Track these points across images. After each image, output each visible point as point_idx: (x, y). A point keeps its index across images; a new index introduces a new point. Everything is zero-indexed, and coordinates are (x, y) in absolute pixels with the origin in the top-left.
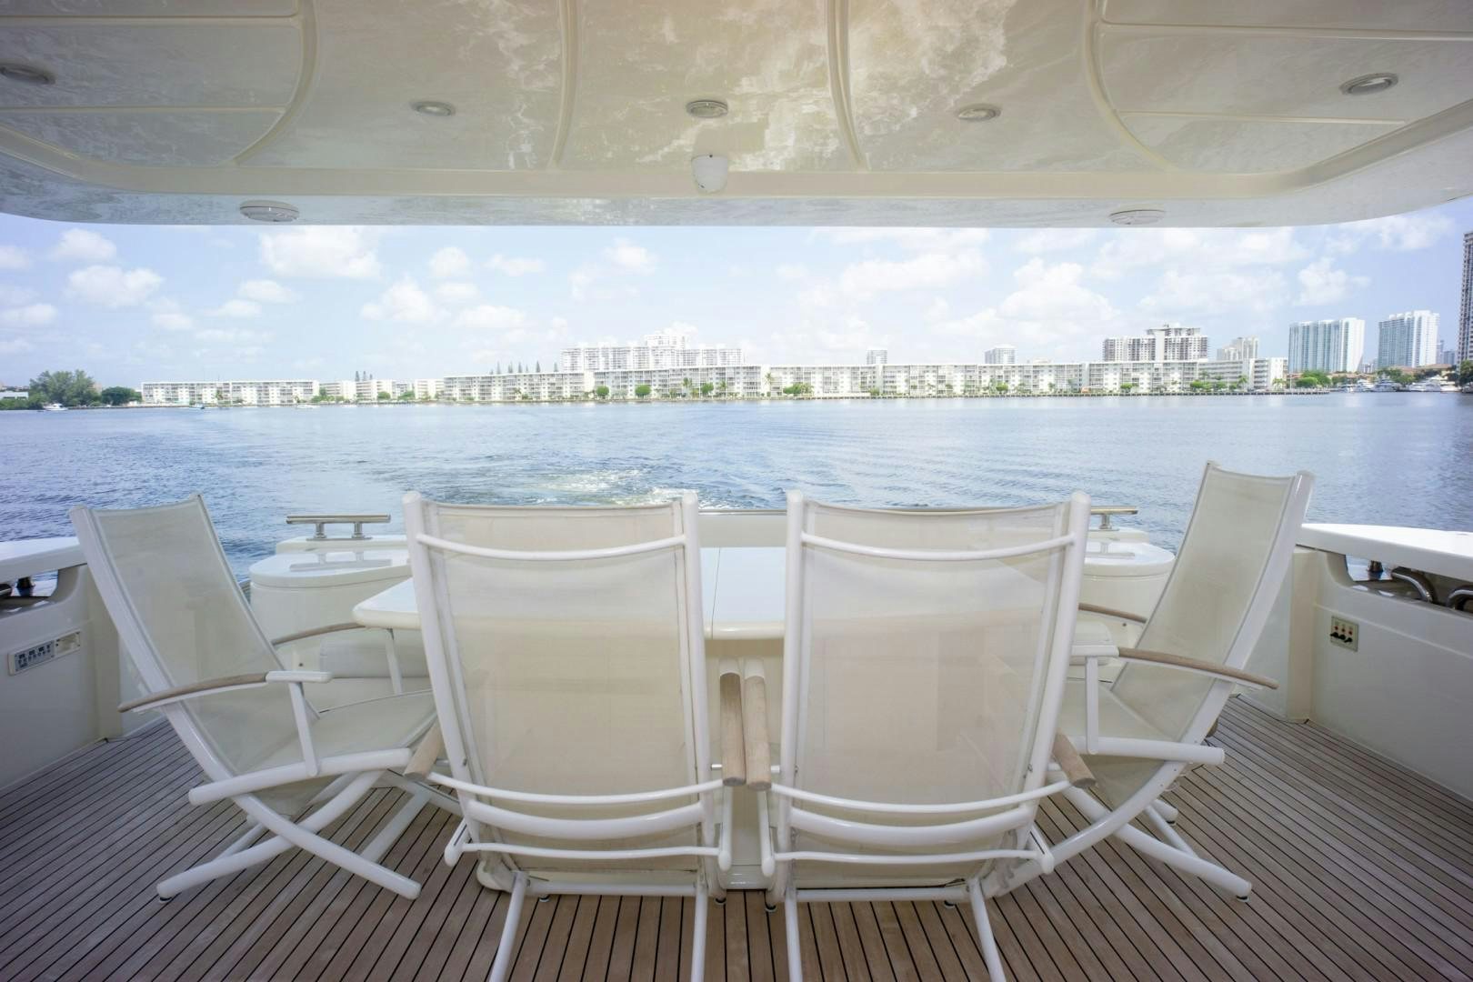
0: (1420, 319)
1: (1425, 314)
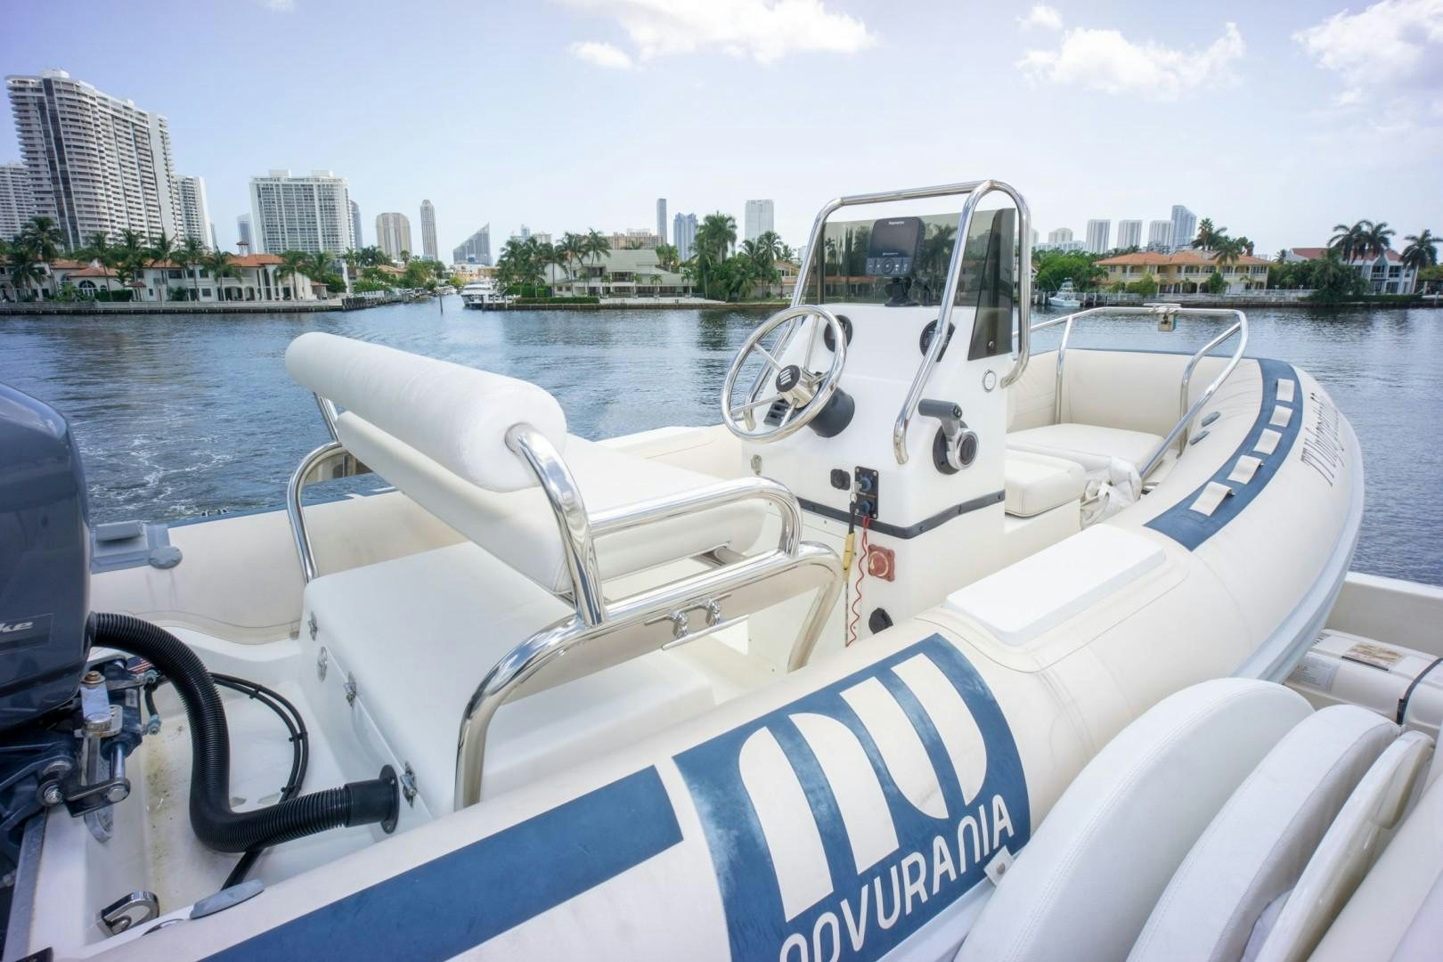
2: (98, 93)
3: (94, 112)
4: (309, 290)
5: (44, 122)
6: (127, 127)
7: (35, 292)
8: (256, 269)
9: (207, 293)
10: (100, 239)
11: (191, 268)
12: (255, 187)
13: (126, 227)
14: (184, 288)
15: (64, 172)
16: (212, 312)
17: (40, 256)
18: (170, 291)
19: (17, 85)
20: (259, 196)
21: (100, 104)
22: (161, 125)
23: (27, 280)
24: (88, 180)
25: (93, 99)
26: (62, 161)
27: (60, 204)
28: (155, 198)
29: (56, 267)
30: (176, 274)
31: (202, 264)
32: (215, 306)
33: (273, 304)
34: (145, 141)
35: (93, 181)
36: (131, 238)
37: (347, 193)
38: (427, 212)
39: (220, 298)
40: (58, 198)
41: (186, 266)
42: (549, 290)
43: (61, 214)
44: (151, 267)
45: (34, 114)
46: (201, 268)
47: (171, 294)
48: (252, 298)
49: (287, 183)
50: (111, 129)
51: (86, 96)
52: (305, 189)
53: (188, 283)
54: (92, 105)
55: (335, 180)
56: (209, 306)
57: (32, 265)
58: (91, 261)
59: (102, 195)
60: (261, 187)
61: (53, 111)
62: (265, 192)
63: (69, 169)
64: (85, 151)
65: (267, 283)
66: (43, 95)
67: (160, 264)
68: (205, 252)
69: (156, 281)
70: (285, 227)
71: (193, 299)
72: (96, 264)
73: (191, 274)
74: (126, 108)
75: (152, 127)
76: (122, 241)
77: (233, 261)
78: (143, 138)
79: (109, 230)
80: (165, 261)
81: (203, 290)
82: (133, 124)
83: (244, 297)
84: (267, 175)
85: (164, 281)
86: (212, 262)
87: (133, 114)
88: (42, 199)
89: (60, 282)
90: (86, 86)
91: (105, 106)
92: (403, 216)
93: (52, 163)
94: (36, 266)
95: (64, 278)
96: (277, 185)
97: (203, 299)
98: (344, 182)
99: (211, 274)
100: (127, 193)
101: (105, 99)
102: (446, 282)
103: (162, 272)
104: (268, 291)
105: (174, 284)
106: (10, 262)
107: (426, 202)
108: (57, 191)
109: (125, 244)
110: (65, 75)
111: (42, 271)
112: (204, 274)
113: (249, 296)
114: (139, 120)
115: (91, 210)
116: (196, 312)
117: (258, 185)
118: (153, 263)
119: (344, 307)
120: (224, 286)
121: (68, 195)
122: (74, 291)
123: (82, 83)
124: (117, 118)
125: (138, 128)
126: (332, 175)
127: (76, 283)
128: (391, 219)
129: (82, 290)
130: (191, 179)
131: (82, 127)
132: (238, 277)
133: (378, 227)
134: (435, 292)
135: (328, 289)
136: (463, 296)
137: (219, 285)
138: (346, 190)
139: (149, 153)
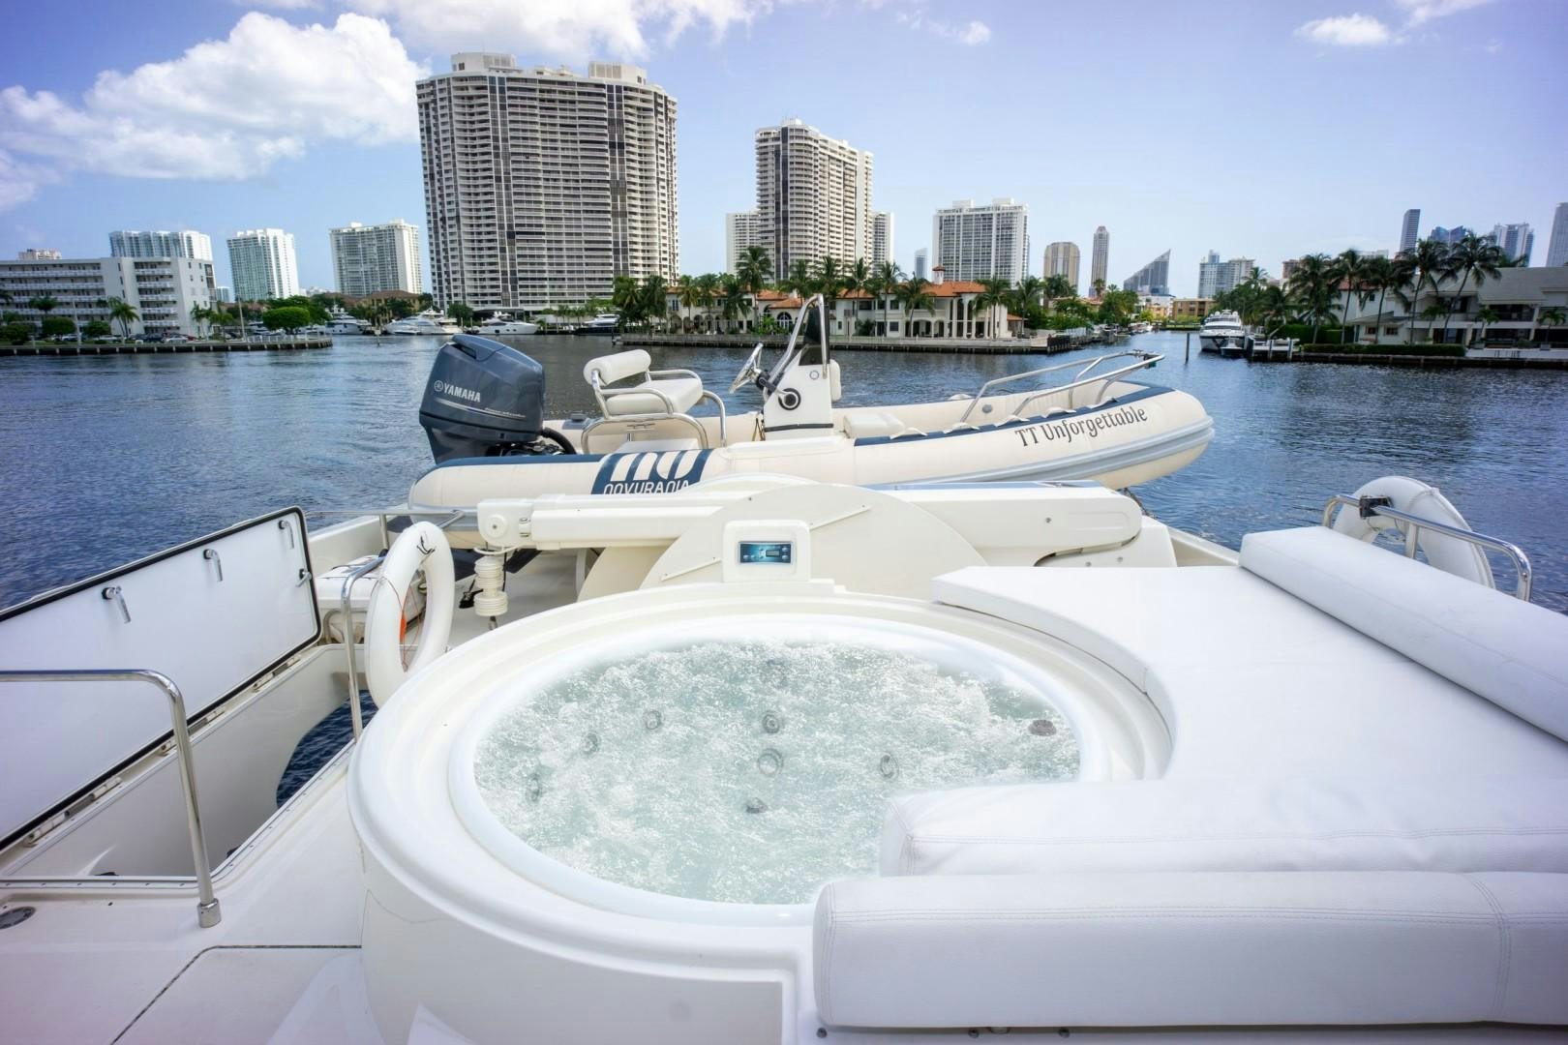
0: (275, 238)
1: (279, 233)
2: (822, 136)
3: (816, 154)
4: (1004, 325)
5: (777, 168)
6: (839, 166)
7: (741, 324)
8: (950, 299)
9: (894, 327)
10: (802, 266)
11: (883, 298)
12: (939, 219)
13: (826, 254)
14: (872, 321)
15: (785, 212)
16: (898, 349)
17: (749, 287)
18: (858, 323)
19: (763, 137)
20: (941, 228)
21: (821, 147)
22: (867, 162)
23: (735, 312)
24: (802, 218)
25: (816, 141)
26: (785, 202)
27: (778, 241)
28: (853, 233)
29: (761, 298)
30: (866, 306)
31: (896, 293)
32: (902, 343)
33: (963, 342)
34: (852, 179)
35: (806, 219)
36: (830, 264)
37: (1025, 221)
38: (1101, 240)
39: (907, 334)
40: (778, 236)
41: (877, 296)
42: (1350, 331)
43: (778, 250)
44: (844, 298)
45: (771, 161)
46: (893, 298)
47: (859, 328)
48: (941, 334)
49: (968, 213)
50: (826, 169)
51: (811, 139)
52: (984, 219)
53: (877, 315)
54: (815, 148)
55: (1015, 208)
56: (897, 342)
57: (741, 296)
58: (791, 291)
59: (811, 231)
60: (944, 218)
61: (785, 156)
62: (946, 224)
63: (789, 209)
64: (804, 191)
65: (960, 316)
66: (780, 143)
67: (854, 294)
68: (900, 280)
69: (847, 313)
70: (961, 259)
71: (880, 334)
72: (795, 295)
73: (882, 306)
74: (841, 148)
75: (859, 164)
76: (820, 269)
77: (929, 290)
78: (851, 176)
79: (812, 258)
80: (858, 290)
81: (891, 323)
82: (845, 163)
83: (933, 333)
84: (950, 206)
85: (854, 313)
86: (905, 291)
87: (846, 154)
88: (766, 238)
89: (762, 314)
90: (814, 131)
91: (825, 148)
92: (1074, 245)
93: (778, 204)
94: (745, 297)
95: (766, 309)
96: (959, 216)
97: (890, 334)
98: (1024, 209)
99: (902, 305)
100: (831, 228)
101: (826, 141)
102: (1136, 317)
103: (854, 303)
104: (960, 326)
105: (863, 316)
106: (725, 293)
107: (1102, 229)
108: (778, 230)
109: (824, 272)
110: (798, 123)
111: (749, 302)
112: (895, 305)
113: (937, 331)
114: (850, 158)
115: (801, 245)
116: (882, 349)
117: (941, 217)
118: (846, 294)
119: (1049, 349)
120: (914, 319)
121: (786, 233)
122: (773, 324)
123: (811, 128)
124: (833, 158)
125: (848, 166)
126: (1013, 203)
127: (775, 314)
128: (1061, 249)
129: (778, 323)
130: (884, 216)
131: (805, 167)
132: (931, 310)
133: (1046, 258)
134: (1131, 329)
135: (1027, 325)
136: (1202, 337)
137: (909, 319)
138: (1026, 217)
139: (853, 190)
